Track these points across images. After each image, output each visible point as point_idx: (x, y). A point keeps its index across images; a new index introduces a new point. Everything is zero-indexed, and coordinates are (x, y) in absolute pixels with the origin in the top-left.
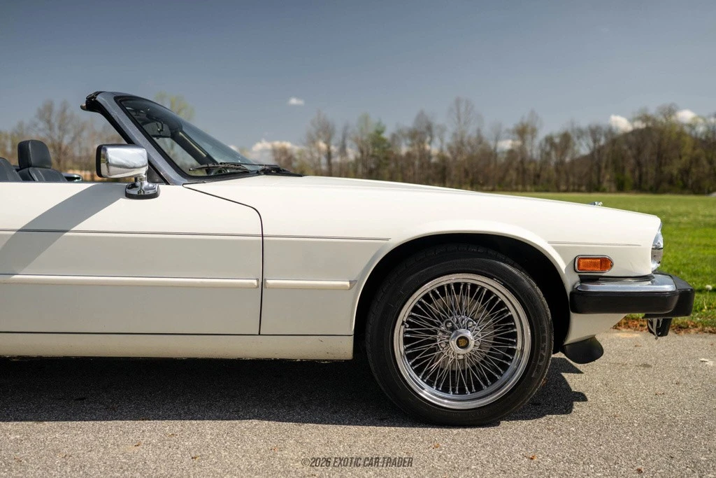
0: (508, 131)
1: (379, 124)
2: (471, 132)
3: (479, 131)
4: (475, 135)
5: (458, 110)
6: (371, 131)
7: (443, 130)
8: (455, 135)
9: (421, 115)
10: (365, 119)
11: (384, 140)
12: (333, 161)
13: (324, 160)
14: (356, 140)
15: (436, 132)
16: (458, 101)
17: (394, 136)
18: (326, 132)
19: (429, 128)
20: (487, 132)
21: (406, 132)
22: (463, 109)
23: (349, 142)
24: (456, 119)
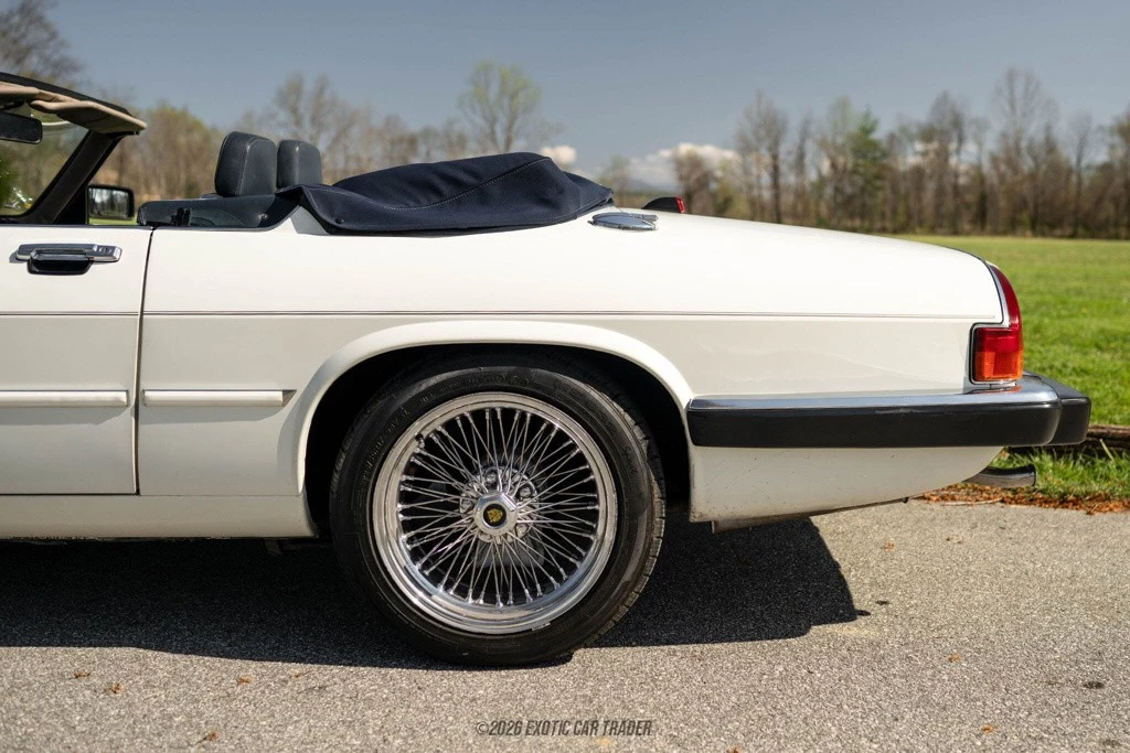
0: (1101, 128)
1: (867, 116)
2: (1034, 130)
3: (1048, 128)
4: (1040, 138)
5: (1012, 92)
6: (853, 128)
7: (982, 126)
8: (1004, 135)
9: (942, 101)
10: (842, 106)
11: (874, 145)
12: (782, 181)
13: (766, 179)
14: (823, 144)
15: (969, 131)
16: (1011, 77)
17: (892, 138)
18: (770, 130)
19: (957, 123)
20: (1064, 132)
21: (914, 130)
22: (1019, 90)
23: (810, 147)
24: (1007, 108)
